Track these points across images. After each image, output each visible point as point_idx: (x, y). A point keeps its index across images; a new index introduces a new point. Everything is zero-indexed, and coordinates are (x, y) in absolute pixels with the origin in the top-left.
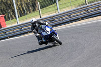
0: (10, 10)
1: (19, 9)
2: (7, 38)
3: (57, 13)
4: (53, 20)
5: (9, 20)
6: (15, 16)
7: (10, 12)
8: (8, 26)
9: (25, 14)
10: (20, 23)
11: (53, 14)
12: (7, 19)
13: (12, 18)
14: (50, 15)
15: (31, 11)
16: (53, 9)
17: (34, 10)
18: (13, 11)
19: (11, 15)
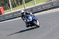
0: (7, 4)
1: (12, 4)
2: (5, 20)
3: (34, 6)
4: (32, 10)
5: (6, 10)
6: (10, 8)
7: (7, 5)
8: (6, 13)
9: (15, 7)
10: (12, 12)
11: (32, 7)
12: (5, 9)
13: (8, 9)
14: (30, 7)
15: (19, 5)
17: (21, 4)
18: (9, 5)
19: (8, 7)
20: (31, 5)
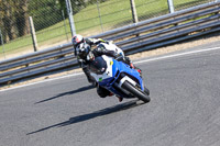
4: (62, 56)
11: (61, 44)
14: (56, 45)
15: (14, 36)
16: (62, 31)
17: (21, 34)
20: (58, 39)
